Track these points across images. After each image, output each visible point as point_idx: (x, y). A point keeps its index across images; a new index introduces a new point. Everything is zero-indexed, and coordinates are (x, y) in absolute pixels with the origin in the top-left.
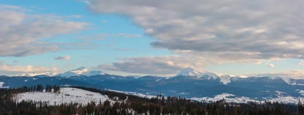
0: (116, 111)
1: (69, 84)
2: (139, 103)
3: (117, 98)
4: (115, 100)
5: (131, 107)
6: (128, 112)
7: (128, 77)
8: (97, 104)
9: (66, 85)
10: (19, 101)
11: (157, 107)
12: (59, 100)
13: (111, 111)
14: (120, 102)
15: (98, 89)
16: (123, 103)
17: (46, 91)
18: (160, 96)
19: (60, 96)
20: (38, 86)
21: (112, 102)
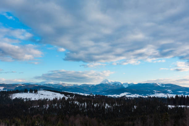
0: (69, 103)
1: (42, 88)
2: (80, 98)
3: (69, 96)
4: (68, 97)
5: (77, 100)
6: (75, 103)
7: (74, 85)
8: (58, 99)
9: (41, 89)
10: (14, 98)
11: (90, 100)
12: (38, 97)
13: (66, 102)
14: (71, 98)
15: (59, 91)
16: (72, 98)
17: (30, 92)
18: (92, 94)
19: (38, 95)
20: (25, 89)
21: (66, 98)
